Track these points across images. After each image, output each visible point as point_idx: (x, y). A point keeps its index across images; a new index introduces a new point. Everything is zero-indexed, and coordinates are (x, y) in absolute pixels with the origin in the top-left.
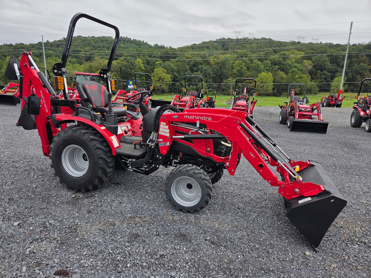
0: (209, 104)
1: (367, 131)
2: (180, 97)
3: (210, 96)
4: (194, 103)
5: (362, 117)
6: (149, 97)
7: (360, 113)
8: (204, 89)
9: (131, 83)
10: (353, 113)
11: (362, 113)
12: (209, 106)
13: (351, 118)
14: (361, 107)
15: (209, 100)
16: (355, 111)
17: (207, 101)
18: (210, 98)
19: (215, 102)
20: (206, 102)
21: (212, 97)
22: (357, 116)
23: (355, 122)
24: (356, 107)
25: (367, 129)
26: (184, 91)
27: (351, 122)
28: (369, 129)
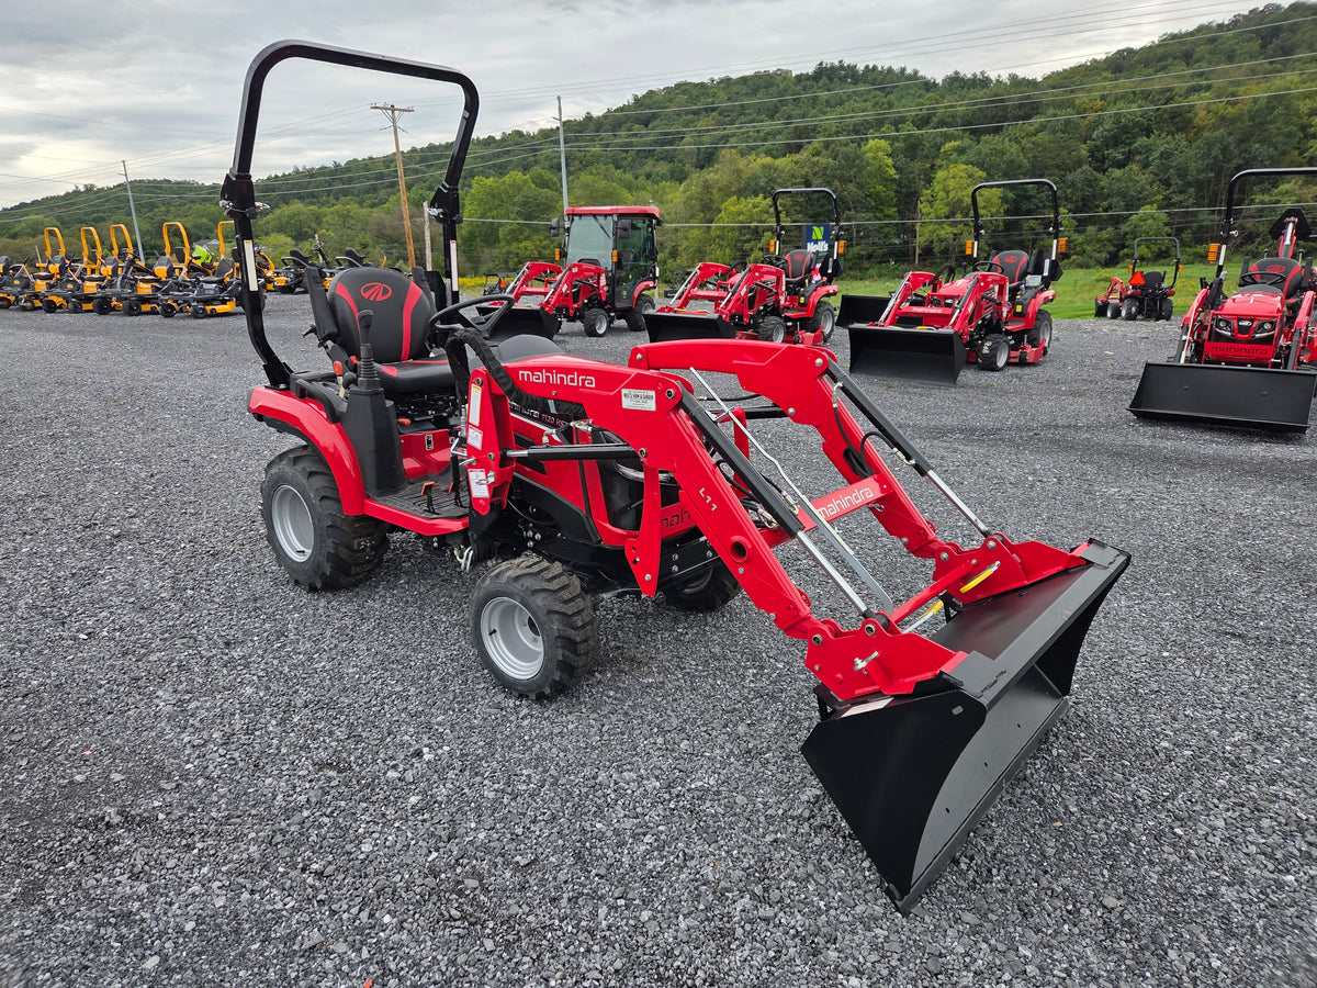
0: (1141, 302)
2: (936, 278)
3: (1147, 270)
4: (1000, 304)
6: (824, 284)
8: (1063, 240)
9: (818, 232)
12: (1139, 311)
15: (1143, 288)
17: (1129, 293)
18: (1145, 277)
19: (1172, 294)
20: (1127, 297)
21: (1159, 269)
26: (968, 252)
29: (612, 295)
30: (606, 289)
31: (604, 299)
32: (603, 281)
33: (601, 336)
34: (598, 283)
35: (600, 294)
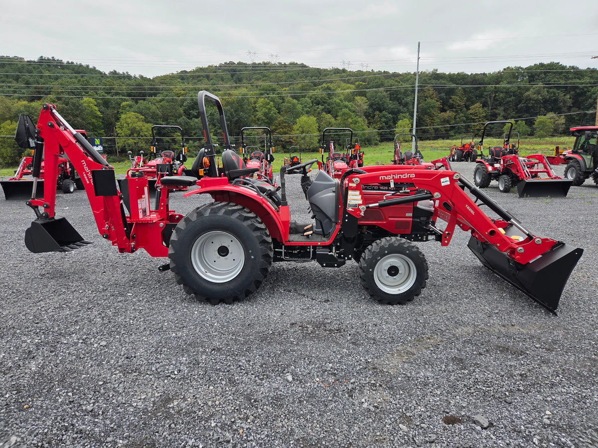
1: (501, 191)
5: (491, 173)
7: (487, 168)
9: (97, 141)
10: (477, 170)
11: (490, 168)
13: (475, 175)
14: (488, 160)
16: (480, 166)
22: (484, 172)
23: (482, 181)
24: (481, 160)
25: (502, 189)
27: (475, 181)
28: (505, 188)
29: (72, 172)
30: (70, 169)
31: (69, 174)
32: (68, 166)
33: (72, 193)
34: (66, 166)
35: (67, 173)
